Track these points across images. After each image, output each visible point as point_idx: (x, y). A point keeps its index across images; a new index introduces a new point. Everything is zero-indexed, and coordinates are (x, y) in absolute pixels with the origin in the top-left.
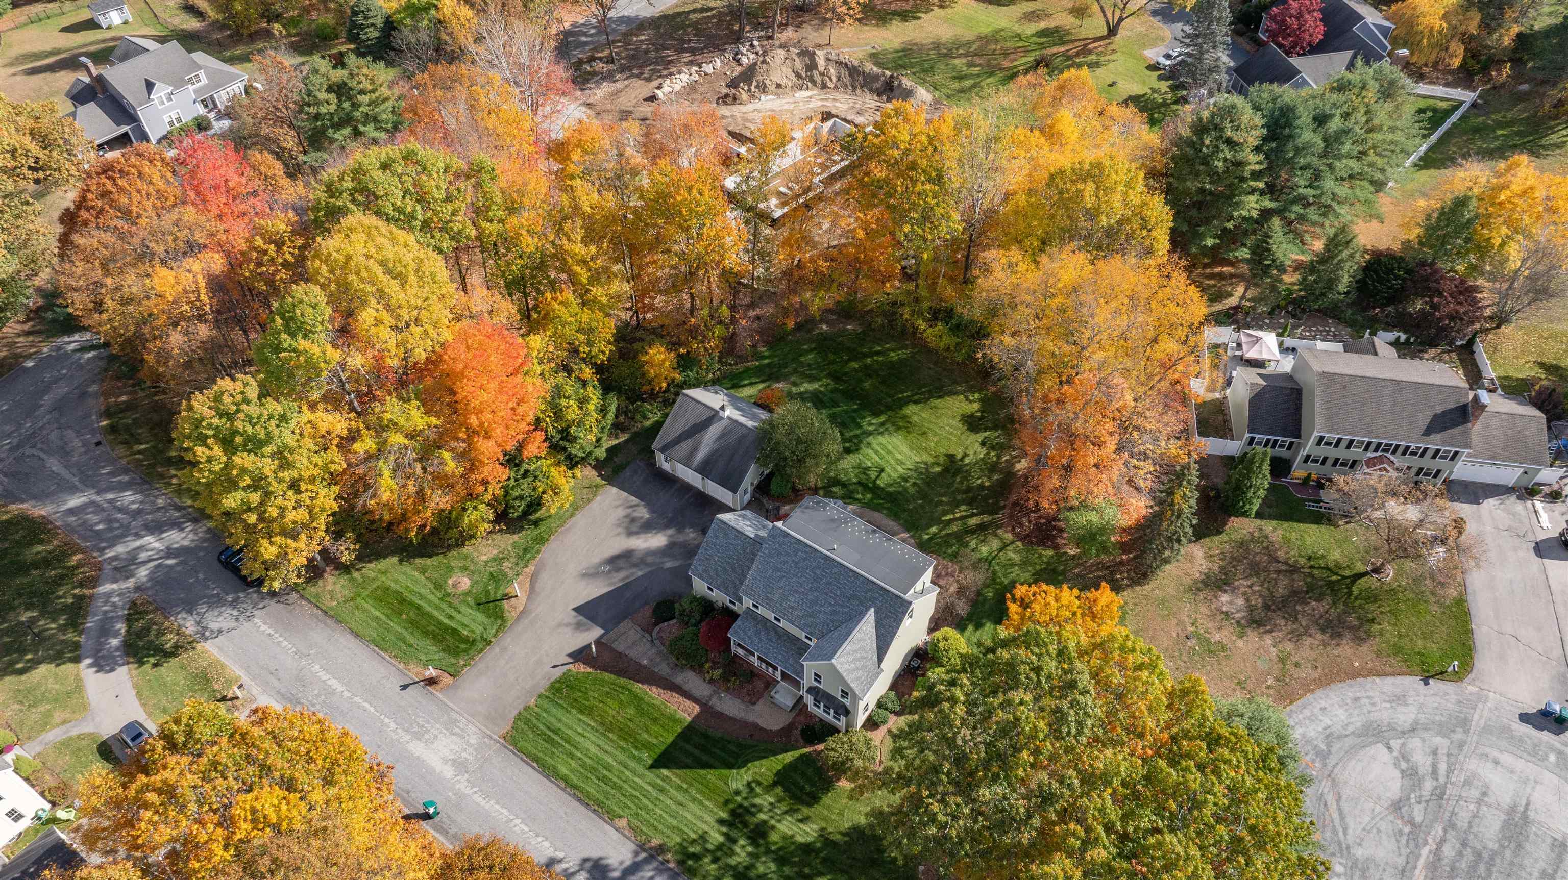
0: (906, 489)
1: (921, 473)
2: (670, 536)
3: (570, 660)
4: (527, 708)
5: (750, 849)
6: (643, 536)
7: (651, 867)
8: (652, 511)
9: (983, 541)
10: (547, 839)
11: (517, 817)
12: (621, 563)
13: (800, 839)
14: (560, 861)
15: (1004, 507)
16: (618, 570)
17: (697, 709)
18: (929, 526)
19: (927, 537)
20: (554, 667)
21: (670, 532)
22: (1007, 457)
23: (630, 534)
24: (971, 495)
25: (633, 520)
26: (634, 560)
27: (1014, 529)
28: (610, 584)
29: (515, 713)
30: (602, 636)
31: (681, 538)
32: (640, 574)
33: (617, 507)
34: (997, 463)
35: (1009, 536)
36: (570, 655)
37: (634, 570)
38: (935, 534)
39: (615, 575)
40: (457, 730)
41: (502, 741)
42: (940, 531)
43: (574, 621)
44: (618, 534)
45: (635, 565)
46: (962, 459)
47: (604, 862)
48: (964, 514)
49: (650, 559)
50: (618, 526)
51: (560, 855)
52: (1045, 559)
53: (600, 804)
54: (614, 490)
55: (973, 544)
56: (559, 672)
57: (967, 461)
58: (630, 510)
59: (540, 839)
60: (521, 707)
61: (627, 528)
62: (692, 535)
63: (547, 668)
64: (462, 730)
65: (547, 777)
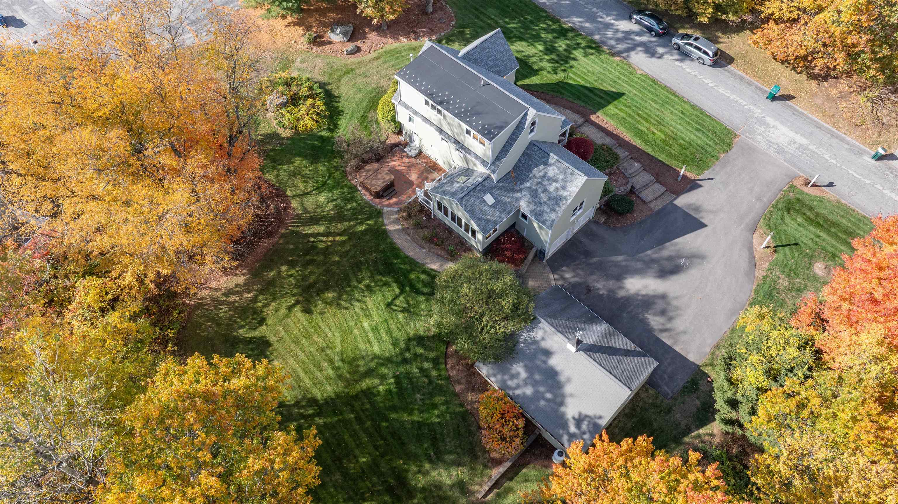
0: (371, 277)
1: (348, 294)
2: (621, 288)
3: (700, 182)
4: (725, 151)
5: (556, 45)
6: (651, 293)
7: (618, 49)
8: (644, 322)
9: (320, 206)
10: (689, 73)
11: (712, 87)
12: (668, 265)
13: (524, 44)
14: (677, 60)
15: (283, 236)
16: (670, 258)
17: (593, 118)
18: (363, 233)
19: (370, 222)
20: (712, 179)
21: (621, 293)
22: (246, 295)
23: (663, 297)
24: (308, 257)
25: (663, 313)
26: (656, 267)
27: (286, 209)
28: (677, 244)
29: (733, 150)
30: (675, 199)
31: (611, 283)
32: (649, 252)
33: (685, 332)
34: (261, 292)
35: (294, 204)
36: (700, 186)
37: (655, 256)
38: (361, 224)
39: (673, 254)
40: (776, 147)
41: (737, 133)
42: (355, 226)
43: (703, 214)
44: (676, 298)
45: (653, 261)
46: (297, 302)
47: (648, 55)
48: (324, 239)
49: (639, 265)
50: (677, 308)
51: (677, 63)
52: (275, 172)
53: (656, 84)
54: (692, 357)
55: (330, 206)
56: (706, 174)
57: (292, 301)
58: (668, 326)
59: (693, 73)
60: (730, 153)
61: (668, 304)
62: (599, 285)
63: (717, 179)
64: (771, 146)
65: (697, 106)
